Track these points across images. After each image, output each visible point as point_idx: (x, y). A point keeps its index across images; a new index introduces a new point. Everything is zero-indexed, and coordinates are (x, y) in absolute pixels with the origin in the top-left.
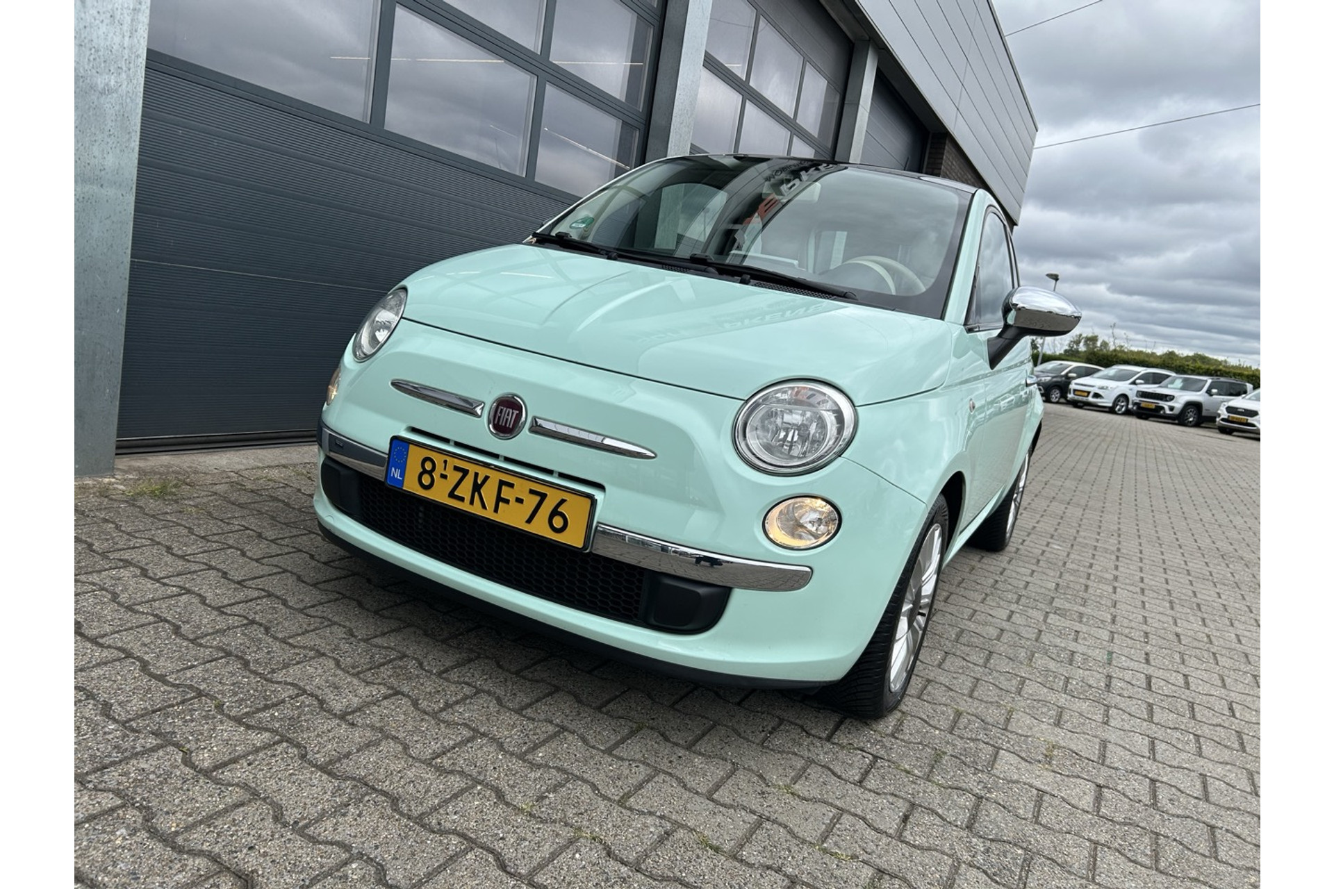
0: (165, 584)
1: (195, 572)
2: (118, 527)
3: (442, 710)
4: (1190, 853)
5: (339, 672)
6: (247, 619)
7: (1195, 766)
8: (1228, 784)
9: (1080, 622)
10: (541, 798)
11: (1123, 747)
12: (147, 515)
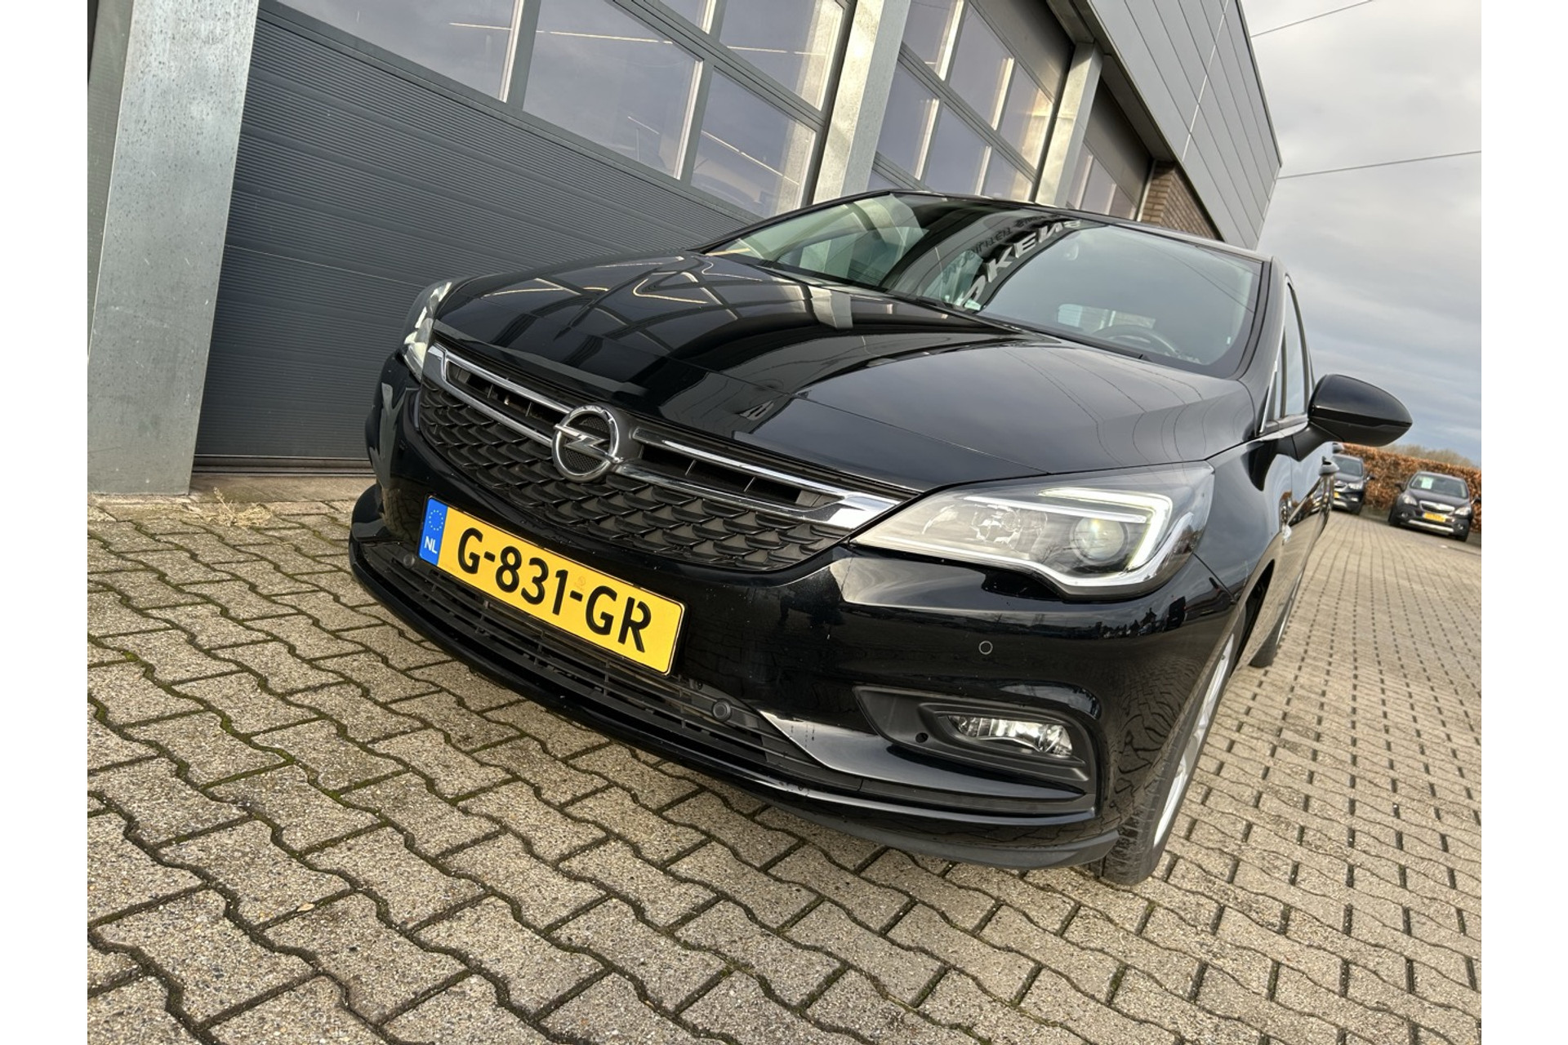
3: (567, 804)
5: (449, 748)
6: (342, 675)
9: (1315, 760)
11: (1372, 917)
12: (227, 544)
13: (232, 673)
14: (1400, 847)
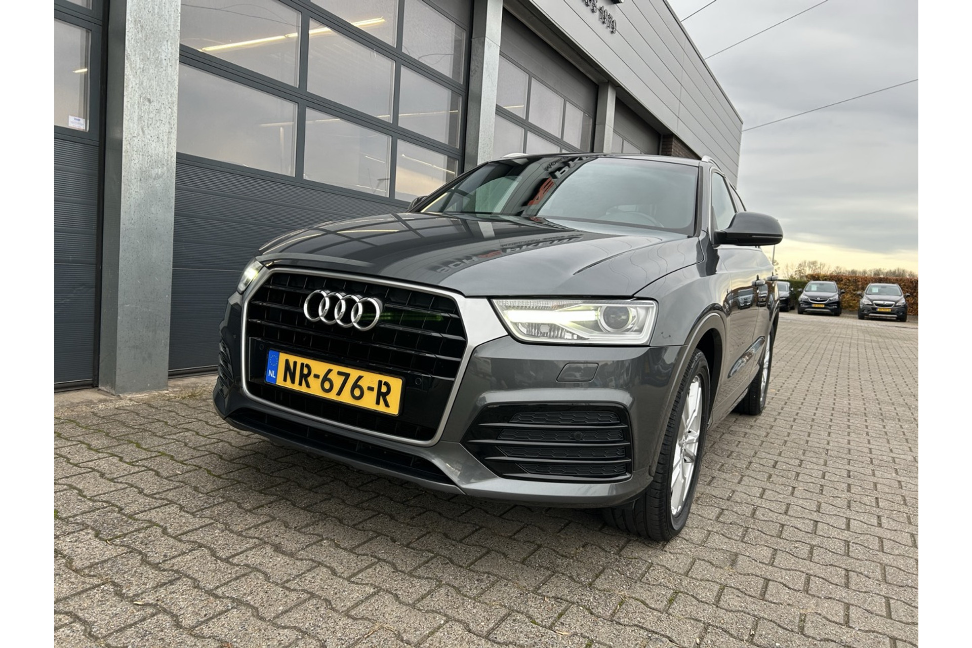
0: (209, 438)
1: (223, 432)
2: (177, 414)
3: (360, 486)
4: (764, 535)
7: (786, 500)
8: (802, 507)
9: (744, 437)
10: (413, 518)
11: (745, 493)
12: (191, 407)
13: (206, 455)
14: (774, 467)
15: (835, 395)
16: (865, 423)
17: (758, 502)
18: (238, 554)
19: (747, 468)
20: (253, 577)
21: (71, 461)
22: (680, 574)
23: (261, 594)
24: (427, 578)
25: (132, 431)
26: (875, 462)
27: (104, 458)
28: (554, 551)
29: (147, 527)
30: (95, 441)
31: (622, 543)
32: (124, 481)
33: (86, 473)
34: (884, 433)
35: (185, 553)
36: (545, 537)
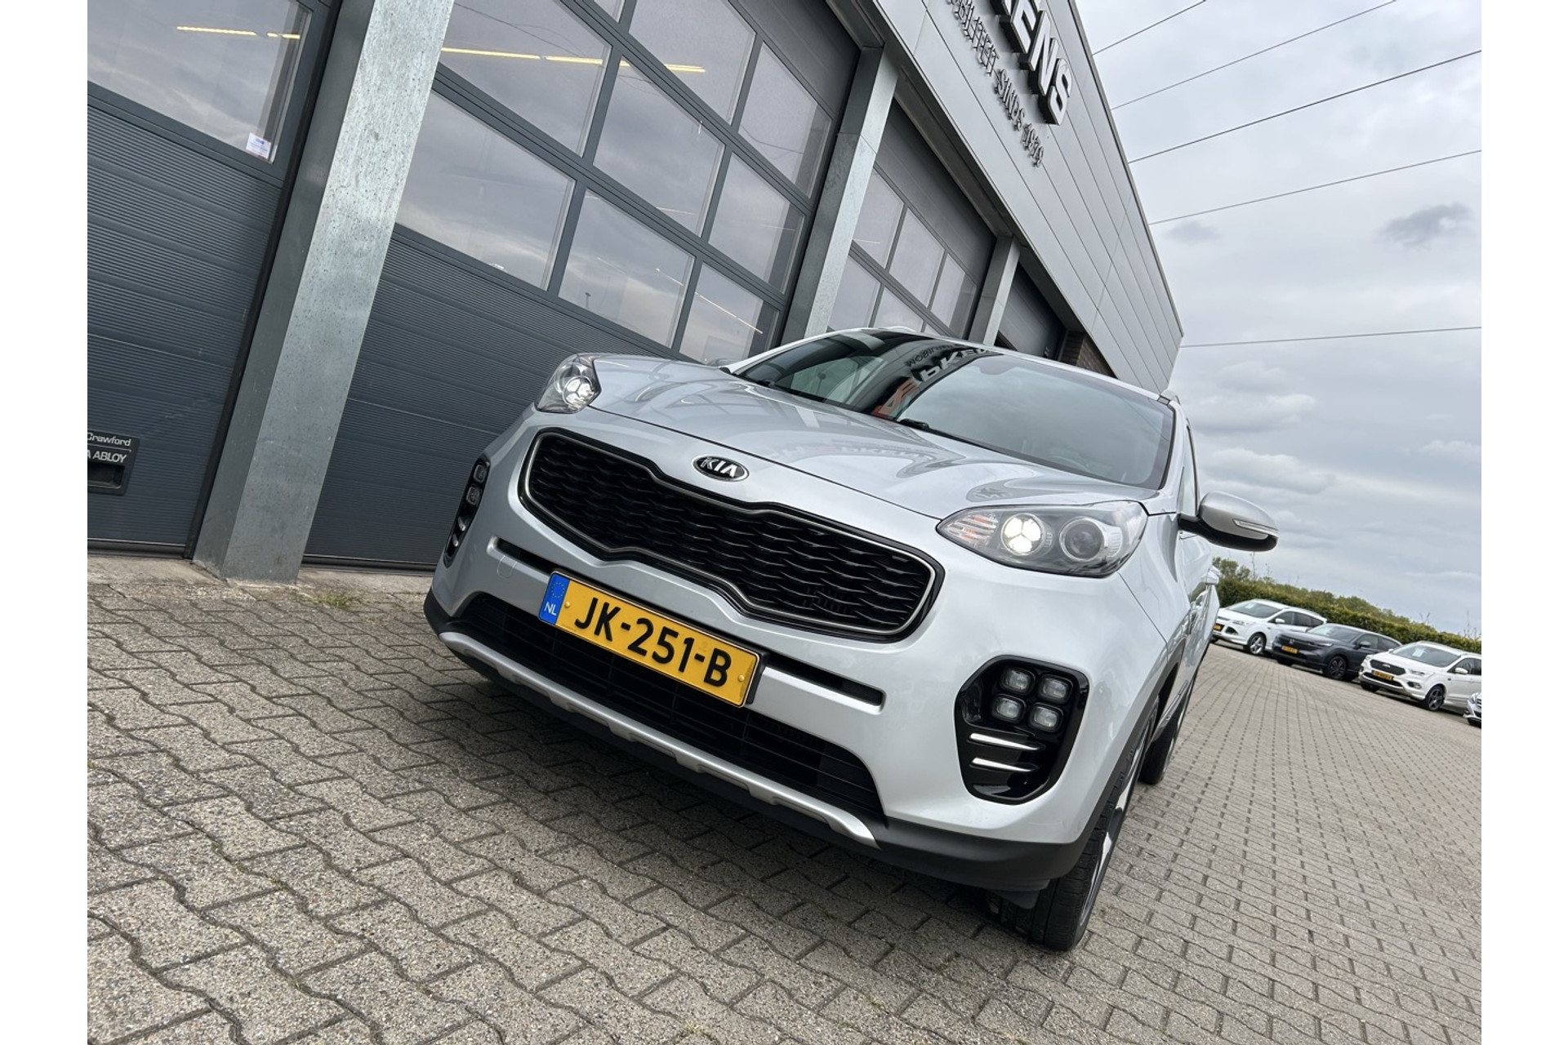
4: (1204, 988)
7: (1227, 940)
8: (1250, 955)
11: (1169, 918)
12: (337, 621)
13: (380, 707)
14: (1205, 885)
15: (1274, 786)
16: (1321, 839)
17: (1189, 935)
18: (461, 878)
19: (1167, 878)
20: (493, 918)
21: (178, 677)
22: (1095, 1026)
23: (510, 947)
24: (742, 967)
25: (258, 645)
26: (1343, 903)
27: (227, 682)
28: (915, 958)
29: (321, 809)
30: (208, 652)
31: (1007, 961)
32: (267, 727)
33: (206, 702)
34: (1350, 861)
35: (384, 862)
36: (898, 935)
